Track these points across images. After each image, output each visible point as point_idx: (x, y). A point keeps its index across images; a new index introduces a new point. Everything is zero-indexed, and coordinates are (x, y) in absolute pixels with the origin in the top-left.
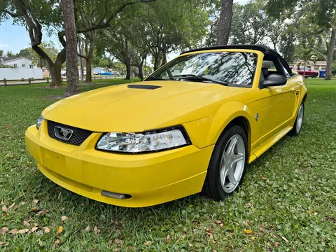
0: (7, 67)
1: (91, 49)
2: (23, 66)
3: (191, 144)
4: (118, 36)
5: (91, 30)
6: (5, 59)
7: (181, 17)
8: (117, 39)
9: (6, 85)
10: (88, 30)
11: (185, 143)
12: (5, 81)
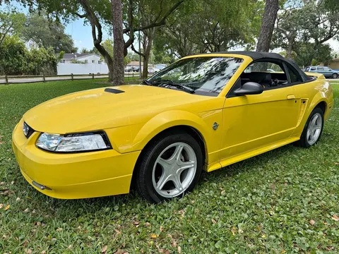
0: (79, 62)
1: (149, 47)
2: (93, 61)
3: (111, 148)
4: (177, 33)
5: (149, 27)
6: (79, 56)
7: (237, 12)
8: (176, 36)
9: (73, 79)
10: (146, 28)
11: (106, 147)
12: (72, 75)
